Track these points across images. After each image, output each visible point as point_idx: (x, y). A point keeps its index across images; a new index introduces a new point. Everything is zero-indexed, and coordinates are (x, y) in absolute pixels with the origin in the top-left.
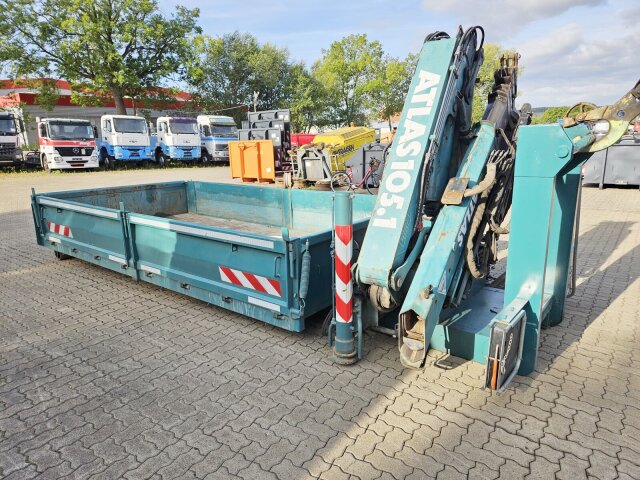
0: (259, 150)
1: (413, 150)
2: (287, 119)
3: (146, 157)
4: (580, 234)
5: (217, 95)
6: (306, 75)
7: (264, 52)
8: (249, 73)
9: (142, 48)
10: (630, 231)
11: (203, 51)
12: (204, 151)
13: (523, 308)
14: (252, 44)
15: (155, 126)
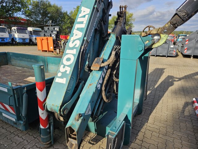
0: (47, 40)
1: (76, 44)
2: (58, 30)
3: (7, 42)
4: (149, 73)
5: (37, 21)
6: (68, 16)
7: (53, 7)
8: (48, 14)
9: (7, 2)
10: (164, 72)
11: (30, 5)
12: (31, 40)
13: (124, 120)
14: (49, 4)
15: (11, 30)
